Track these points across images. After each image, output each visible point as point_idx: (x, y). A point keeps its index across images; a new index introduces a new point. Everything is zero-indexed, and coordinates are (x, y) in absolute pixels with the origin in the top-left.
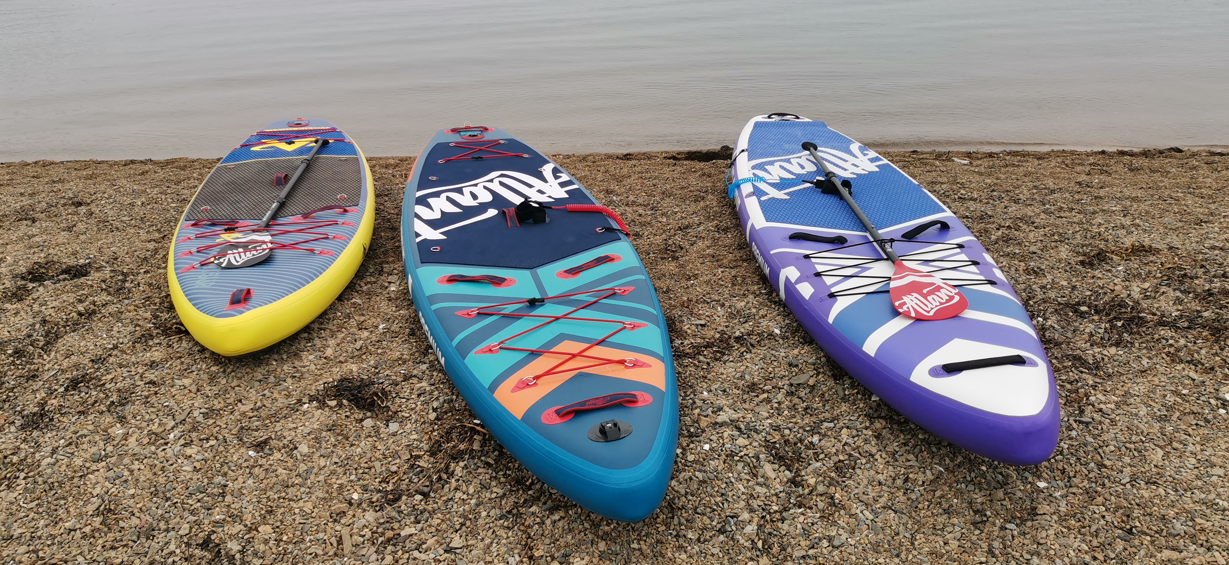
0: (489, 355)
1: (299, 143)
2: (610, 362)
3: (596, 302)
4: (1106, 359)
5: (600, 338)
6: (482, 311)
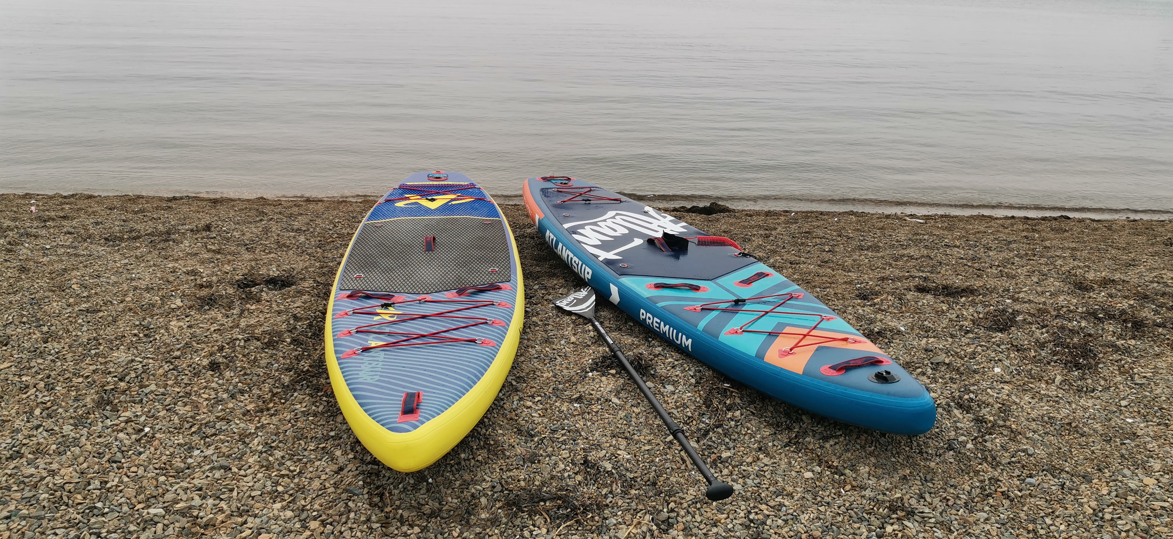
0: (735, 335)
1: (441, 200)
2: (835, 339)
3: (784, 303)
4: (1132, 347)
5: (813, 325)
6: (704, 307)
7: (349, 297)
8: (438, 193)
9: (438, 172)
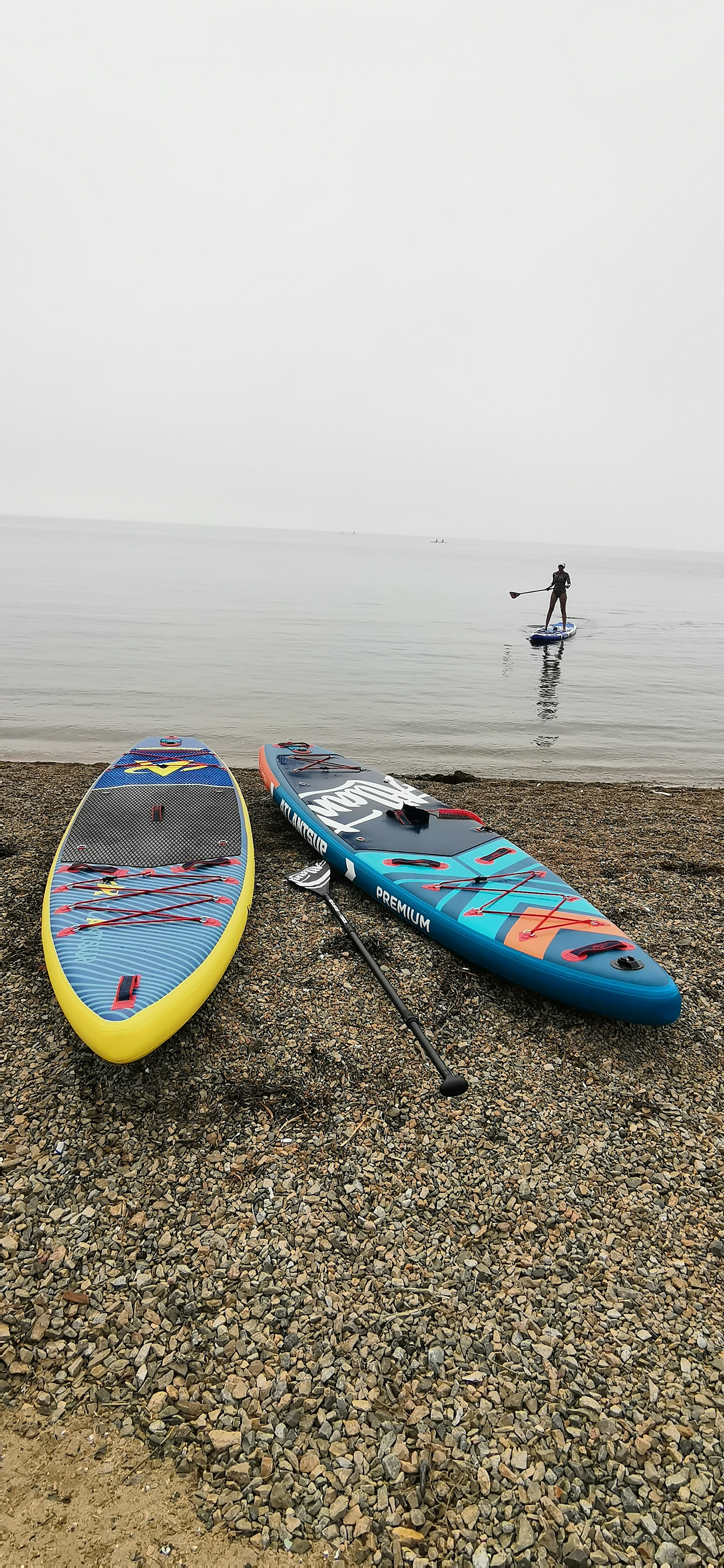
0: (475, 917)
1: (173, 767)
3: (526, 881)
5: (556, 906)
6: (444, 885)
7: (70, 869)
8: (170, 760)
9: (172, 737)
